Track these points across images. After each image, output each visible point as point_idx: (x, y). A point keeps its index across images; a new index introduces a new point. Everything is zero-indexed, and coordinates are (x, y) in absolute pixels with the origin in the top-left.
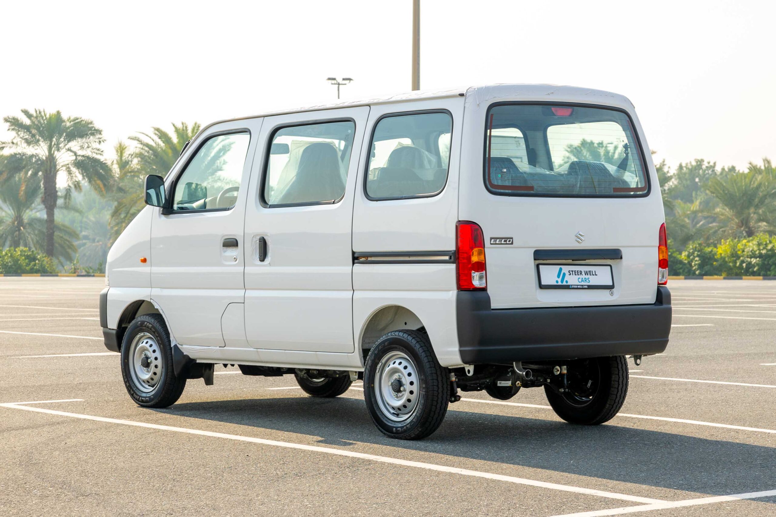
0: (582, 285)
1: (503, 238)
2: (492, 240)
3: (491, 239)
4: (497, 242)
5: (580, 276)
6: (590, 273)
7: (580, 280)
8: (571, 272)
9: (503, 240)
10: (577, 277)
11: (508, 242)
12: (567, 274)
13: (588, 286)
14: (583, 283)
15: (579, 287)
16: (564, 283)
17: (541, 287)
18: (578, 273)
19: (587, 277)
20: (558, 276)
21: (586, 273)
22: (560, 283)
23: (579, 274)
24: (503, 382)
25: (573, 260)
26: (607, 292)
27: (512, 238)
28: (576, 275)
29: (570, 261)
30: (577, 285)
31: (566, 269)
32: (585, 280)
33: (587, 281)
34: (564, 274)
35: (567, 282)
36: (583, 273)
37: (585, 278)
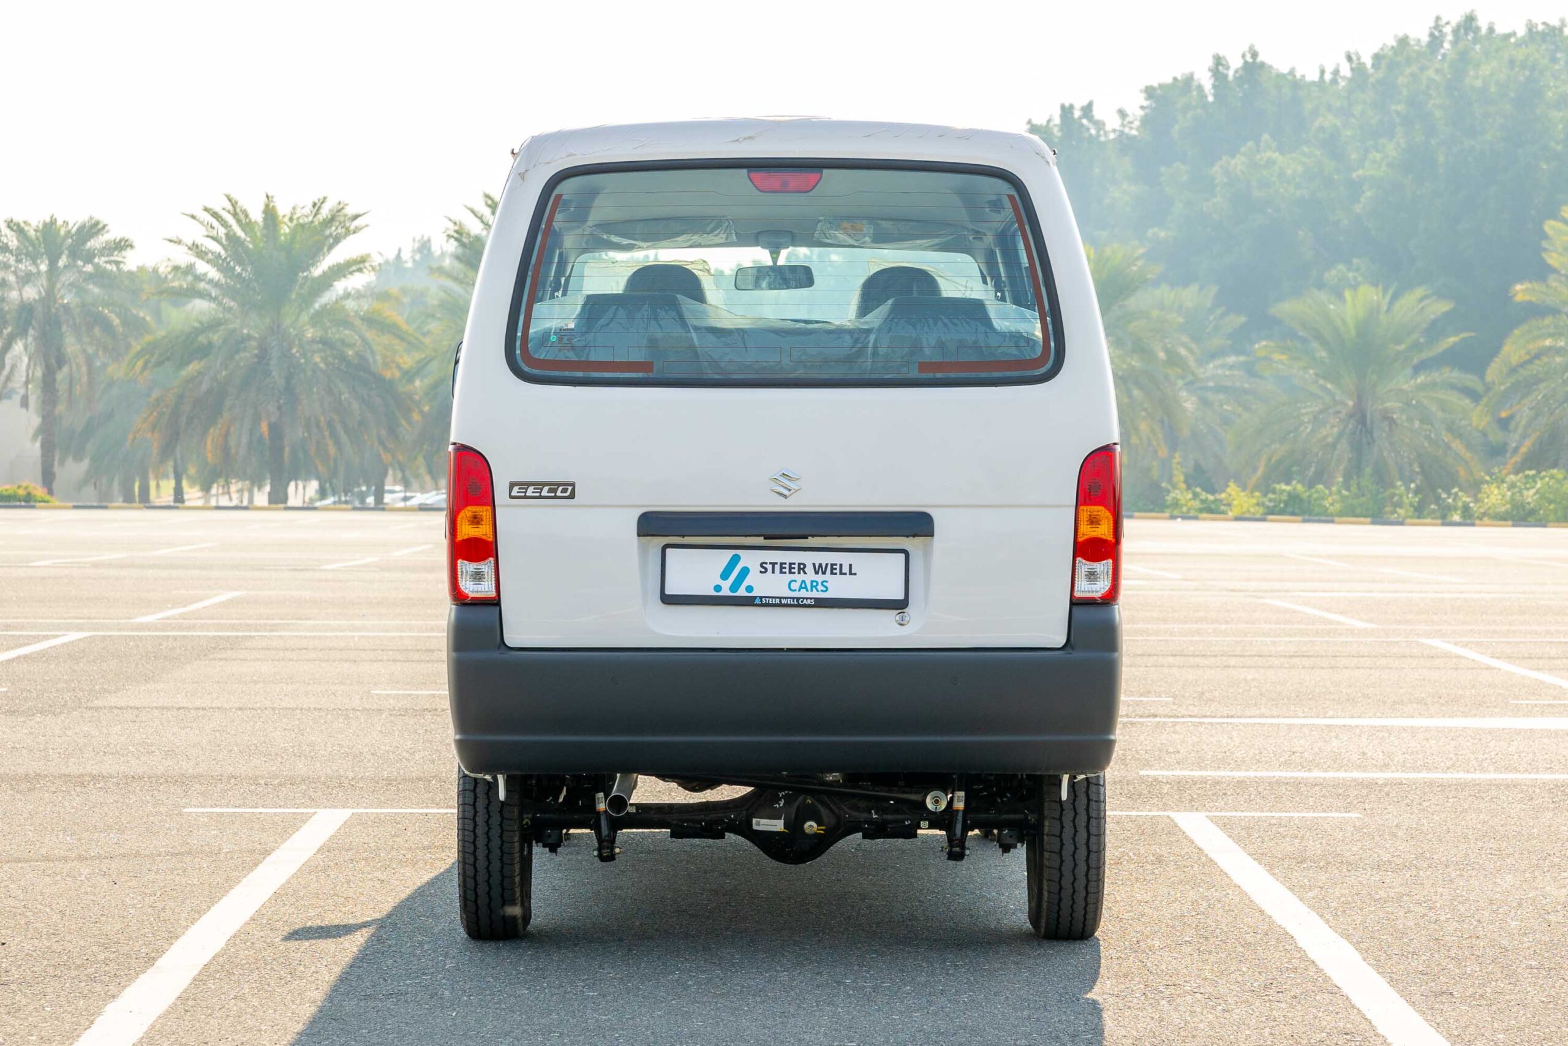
0: (797, 598)
1: (544, 484)
2: (516, 489)
3: (512, 485)
4: (529, 493)
5: (800, 577)
6: (832, 569)
7: (796, 586)
8: (768, 566)
9: (546, 489)
10: (789, 577)
11: (559, 494)
12: (755, 569)
13: (816, 599)
14: (803, 593)
15: (784, 601)
17: (669, 600)
18: (791, 568)
19: (820, 578)
20: (725, 576)
21: (819, 569)
22: (726, 592)
23: (796, 570)
24: (763, 821)
25: (765, 538)
26: (891, 615)
27: (573, 485)
28: (781, 572)
29: (760, 541)
30: (780, 598)
31: (750, 559)
32: (812, 586)
33: (820, 587)
34: (745, 571)
35: (750, 589)
36: (809, 569)
37: (812, 582)
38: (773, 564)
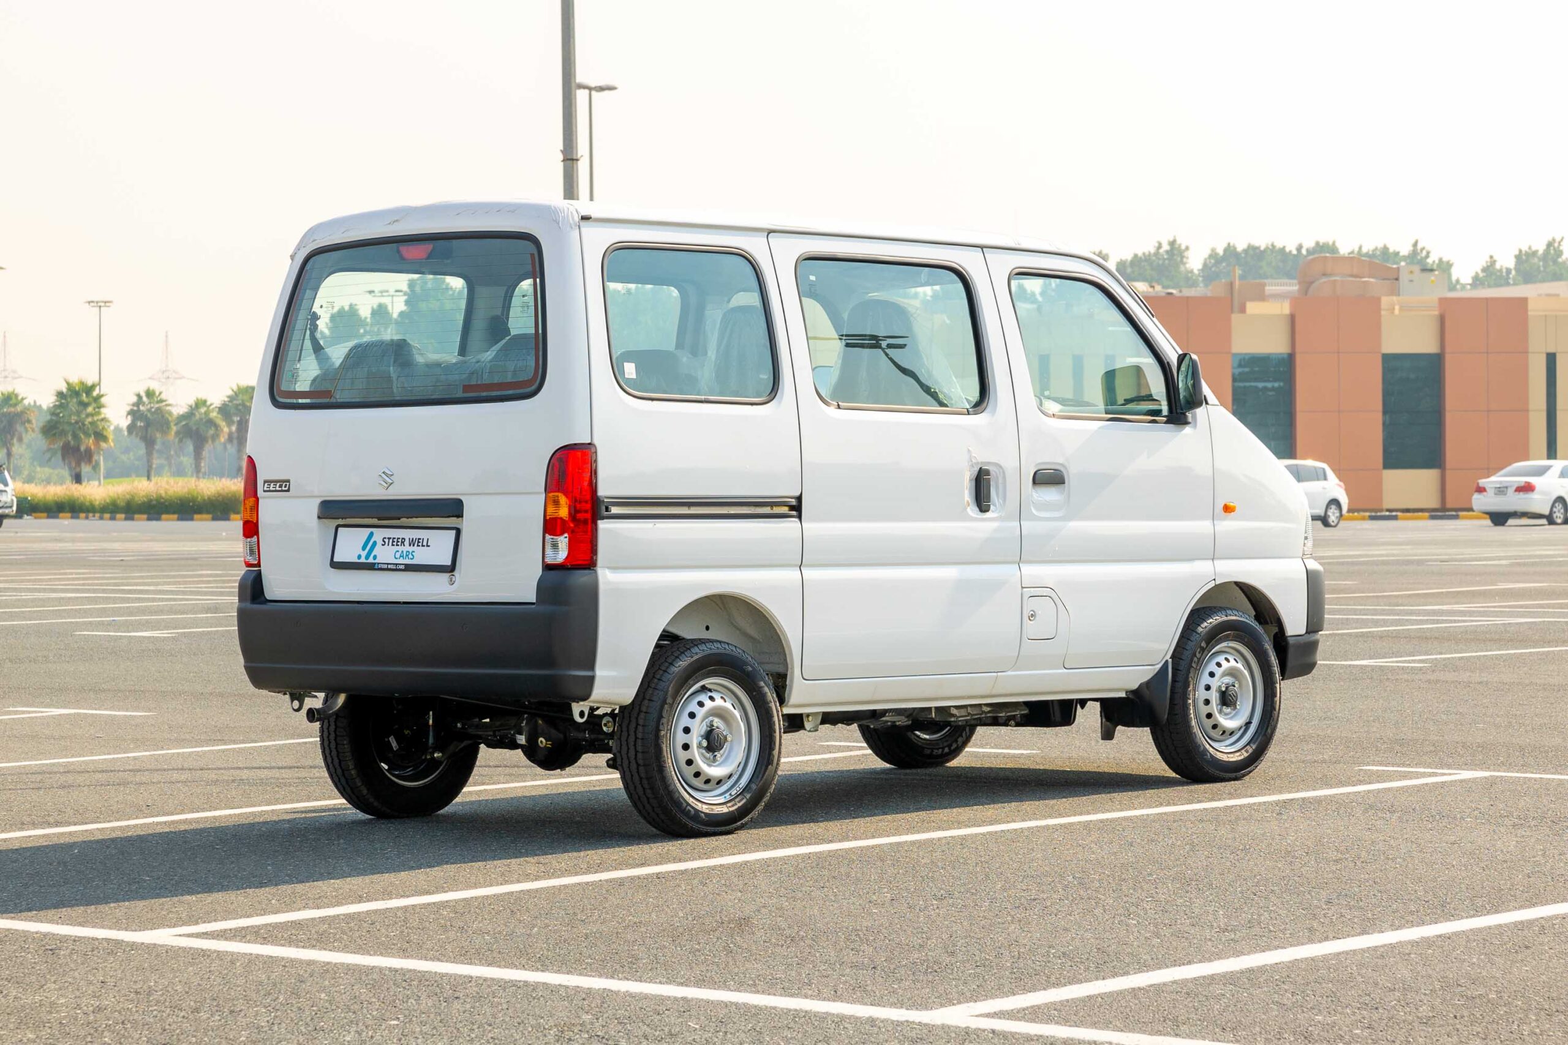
0: (396, 564)
1: (276, 481)
2: (266, 484)
3: (265, 482)
4: (271, 489)
5: (400, 548)
6: (419, 542)
7: (398, 555)
8: (386, 541)
9: (278, 484)
10: (396, 548)
11: (283, 488)
12: (379, 542)
13: (406, 565)
14: (401, 561)
15: (389, 566)
16: (371, 560)
17: (335, 565)
18: (398, 542)
19: (411, 549)
20: (364, 549)
21: (412, 543)
22: (363, 560)
23: (399, 544)
25: (379, 520)
26: (444, 577)
27: (288, 481)
28: (392, 545)
29: (375, 521)
30: (388, 564)
31: (379, 534)
32: (407, 555)
33: (410, 556)
34: (375, 543)
35: (375, 557)
36: (407, 543)
37: (407, 552)
38: (389, 539)
